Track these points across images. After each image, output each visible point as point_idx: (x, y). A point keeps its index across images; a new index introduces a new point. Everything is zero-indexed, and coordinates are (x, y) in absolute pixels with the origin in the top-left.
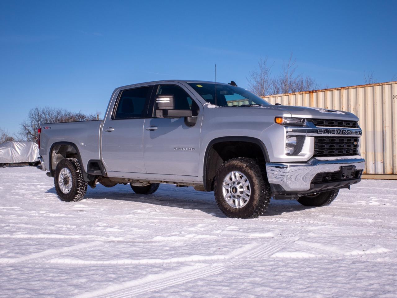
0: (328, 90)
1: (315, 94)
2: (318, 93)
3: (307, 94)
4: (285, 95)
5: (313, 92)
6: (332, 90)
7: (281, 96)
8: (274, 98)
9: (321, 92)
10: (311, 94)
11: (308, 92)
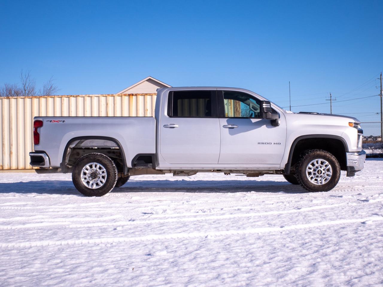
0: (148, 95)
1: (134, 97)
2: (138, 96)
3: (126, 97)
4: (103, 96)
5: (133, 95)
6: (152, 95)
7: (99, 97)
8: (90, 98)
9: (141, 95)
10: (131, 96)
11: (128, 95)
